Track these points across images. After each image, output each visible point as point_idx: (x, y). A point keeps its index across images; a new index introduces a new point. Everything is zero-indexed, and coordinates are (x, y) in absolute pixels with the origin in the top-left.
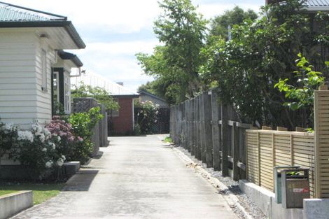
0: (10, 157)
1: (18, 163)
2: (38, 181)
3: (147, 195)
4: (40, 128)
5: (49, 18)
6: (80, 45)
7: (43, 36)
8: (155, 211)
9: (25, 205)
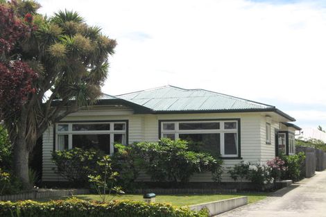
0: (247, 178)
1: (250, 181)
2: (261, 191)
3: (311, 200)
4: (261, 163)
5: (266, 107)
6: (293, 120)
7: (267, 116)
8: (308, 208)
9: (242, 204)
